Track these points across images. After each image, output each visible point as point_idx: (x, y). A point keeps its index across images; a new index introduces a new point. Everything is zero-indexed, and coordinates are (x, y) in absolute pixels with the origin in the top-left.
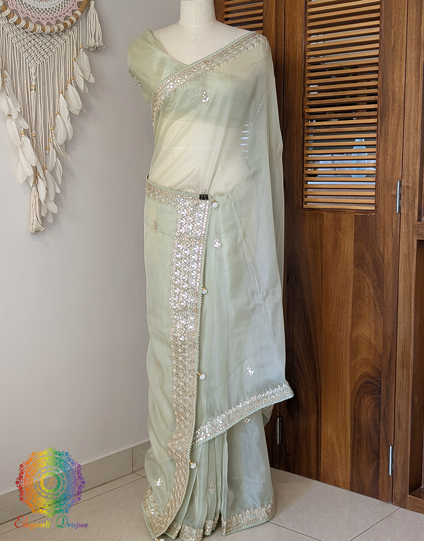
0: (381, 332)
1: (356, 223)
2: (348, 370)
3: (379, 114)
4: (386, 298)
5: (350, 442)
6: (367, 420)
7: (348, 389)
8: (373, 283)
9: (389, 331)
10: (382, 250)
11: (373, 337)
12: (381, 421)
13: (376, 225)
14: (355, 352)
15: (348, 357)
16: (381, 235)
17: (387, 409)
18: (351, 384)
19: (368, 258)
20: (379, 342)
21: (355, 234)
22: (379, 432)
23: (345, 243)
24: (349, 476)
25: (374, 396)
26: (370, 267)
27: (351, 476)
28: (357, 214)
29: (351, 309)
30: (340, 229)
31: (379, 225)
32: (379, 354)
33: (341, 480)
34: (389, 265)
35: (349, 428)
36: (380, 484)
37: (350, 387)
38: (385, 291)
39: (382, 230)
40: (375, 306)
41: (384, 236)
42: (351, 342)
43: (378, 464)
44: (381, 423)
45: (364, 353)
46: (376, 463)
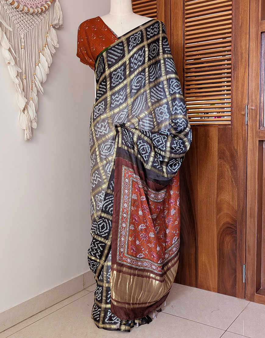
0: (236, 197)
1: (219, 132)
2: (215, 221)
3: (233, 66)
4: (239, 177)
5: (217, 263)
6: (228, 250)
7: (215, 232)
8: (231, 167)
9: (242, 195)
10: (236, 148)
11: (231, 200)
12: (237, 250)
13: (232, 133)
14: (219, 210)
15: (215, 213)
16: (235, 138)
17: (241, 243)
18: (217, 229)
19: (227, 153)
20: (235, 203)
21: (218, 139)
22: (236, 256)
23: (212, 144)
24: (217, 284)
25: (232, 235)
26: (228, 158)
27: (218, 284)
28: (219, 127)
29: (216, 184)
30: (208, 137)
31: (234, 133)
32: (235, 210)
33: (211, 287)
34: (241, 156)
35: (216, 256)
36: (237, 288)
37: (217, 231)
38: (238, 172)
39: (236, 136)
40: (232, 181)
41: (237, 139)
42: (217, 204)
43: (236, 276)
44: (237, 251)
45: (225, 210)
46: (234, 275)
